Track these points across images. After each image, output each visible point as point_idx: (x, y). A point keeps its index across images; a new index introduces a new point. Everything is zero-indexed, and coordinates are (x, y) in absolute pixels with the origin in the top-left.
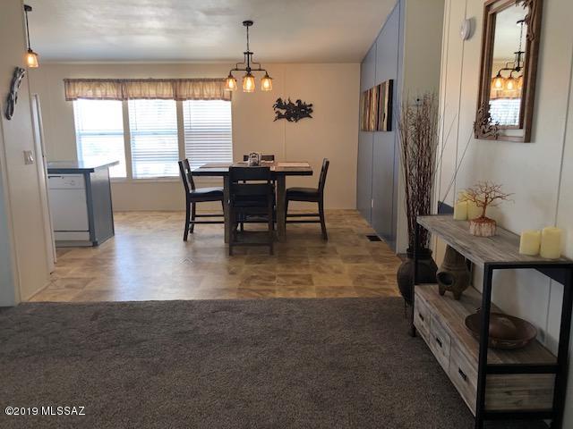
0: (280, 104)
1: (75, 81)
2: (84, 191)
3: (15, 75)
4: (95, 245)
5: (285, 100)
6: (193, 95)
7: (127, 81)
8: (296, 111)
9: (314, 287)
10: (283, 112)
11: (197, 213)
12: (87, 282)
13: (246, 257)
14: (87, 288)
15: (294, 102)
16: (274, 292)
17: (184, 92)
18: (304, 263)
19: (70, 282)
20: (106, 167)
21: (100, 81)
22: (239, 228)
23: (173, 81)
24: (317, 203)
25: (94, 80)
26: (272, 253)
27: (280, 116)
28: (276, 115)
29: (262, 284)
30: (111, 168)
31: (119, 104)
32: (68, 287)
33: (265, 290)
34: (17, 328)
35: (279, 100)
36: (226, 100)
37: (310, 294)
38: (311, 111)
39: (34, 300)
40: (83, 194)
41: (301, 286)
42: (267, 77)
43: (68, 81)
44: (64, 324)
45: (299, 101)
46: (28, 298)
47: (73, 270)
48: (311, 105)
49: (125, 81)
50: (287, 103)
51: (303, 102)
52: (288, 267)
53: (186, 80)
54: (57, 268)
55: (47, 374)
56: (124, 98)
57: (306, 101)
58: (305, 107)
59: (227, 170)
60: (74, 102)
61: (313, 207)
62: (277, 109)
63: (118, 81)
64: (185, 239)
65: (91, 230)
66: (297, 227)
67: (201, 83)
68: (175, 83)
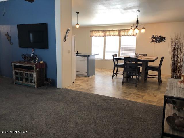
0: (153, 37)
1: (92, 31)
2: (87, 62)
3: (67, 31)
4: (88, 76)
5: (155, 35)
6: (124, 35)
7: (106, 31)
8: (160, 39)
9: (142, 99)
10: (154, 39)
11: (118, 71)
12: (80, 86)
13: (127, 86)
14: (79, 87)
15: (159, 36)
16: (128, 98)
17: (122, 33)
18: (145, 91)
19: (76, 85)
20: (95, 55)
21: (99, 31)
22: (131, 77)
23: (119, 30)
24: (158, 72)
25: (97, 31)
26: (136, 86)
27: (153, 41)
28: (152, 41)
29: (126, 95)
30: (96, 56)
31: (103, 38)
32: (75, 86)
33: (125, 97)
34: (58, 93)
35: (153, 36)
36: (135, 36)
37: (140, 101)
38: (165, 39)
39: (66, 88)
40: (86, 62)
41: (138, 98)
42: (143, 28)
43: (91, 31)
44: (68, 95)
45: (160, 36)
46: (65, 87)
47: (79, 82)
48: (165, 37)
49: (105, 31)
50: (156, 36)
51: (162, 36)
52: (139, 91)
53: (123, 30)
54: (76, 81)
55: (57, 105)
56: (104, 36)
57: (163, 36)
58: (163, 38)
59: (123, 58)
60: (92, 37)
61: (156, 73)
62: (152, 39)
63: (103, 31)
64: (113, 78)
65: (88, 72)
66: (152, 79)
67: (127, 31)
68: (119, 31)
